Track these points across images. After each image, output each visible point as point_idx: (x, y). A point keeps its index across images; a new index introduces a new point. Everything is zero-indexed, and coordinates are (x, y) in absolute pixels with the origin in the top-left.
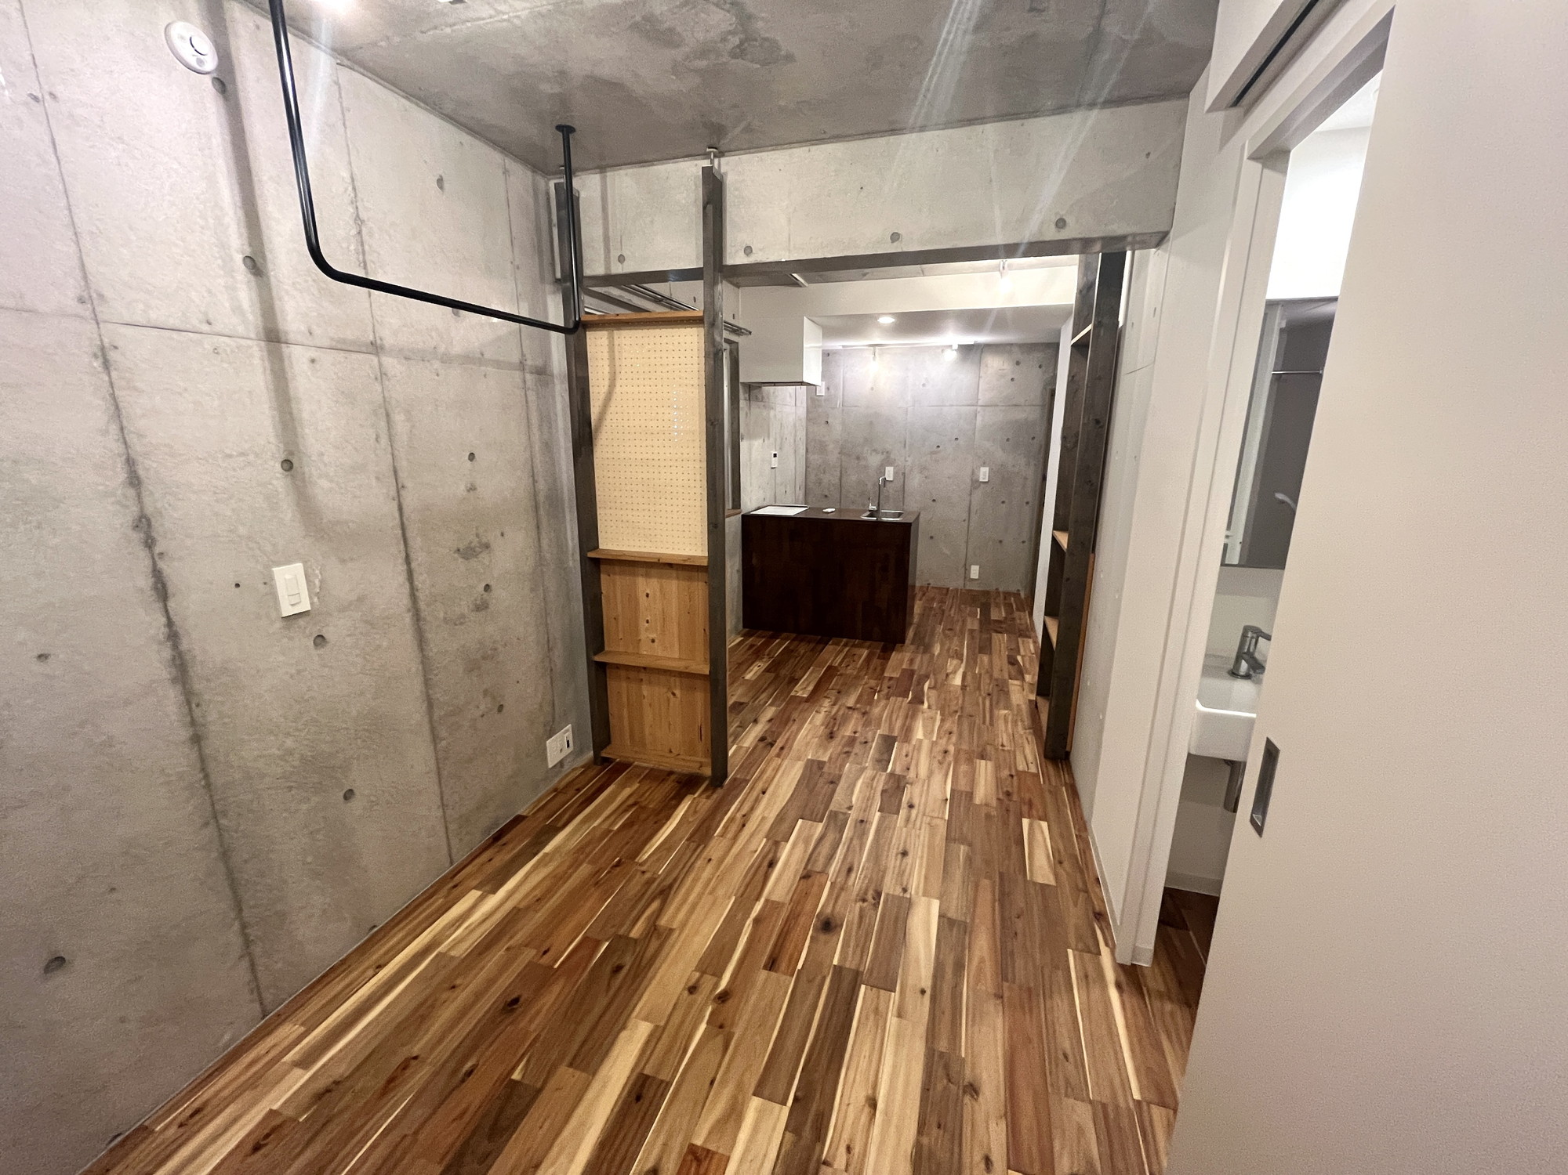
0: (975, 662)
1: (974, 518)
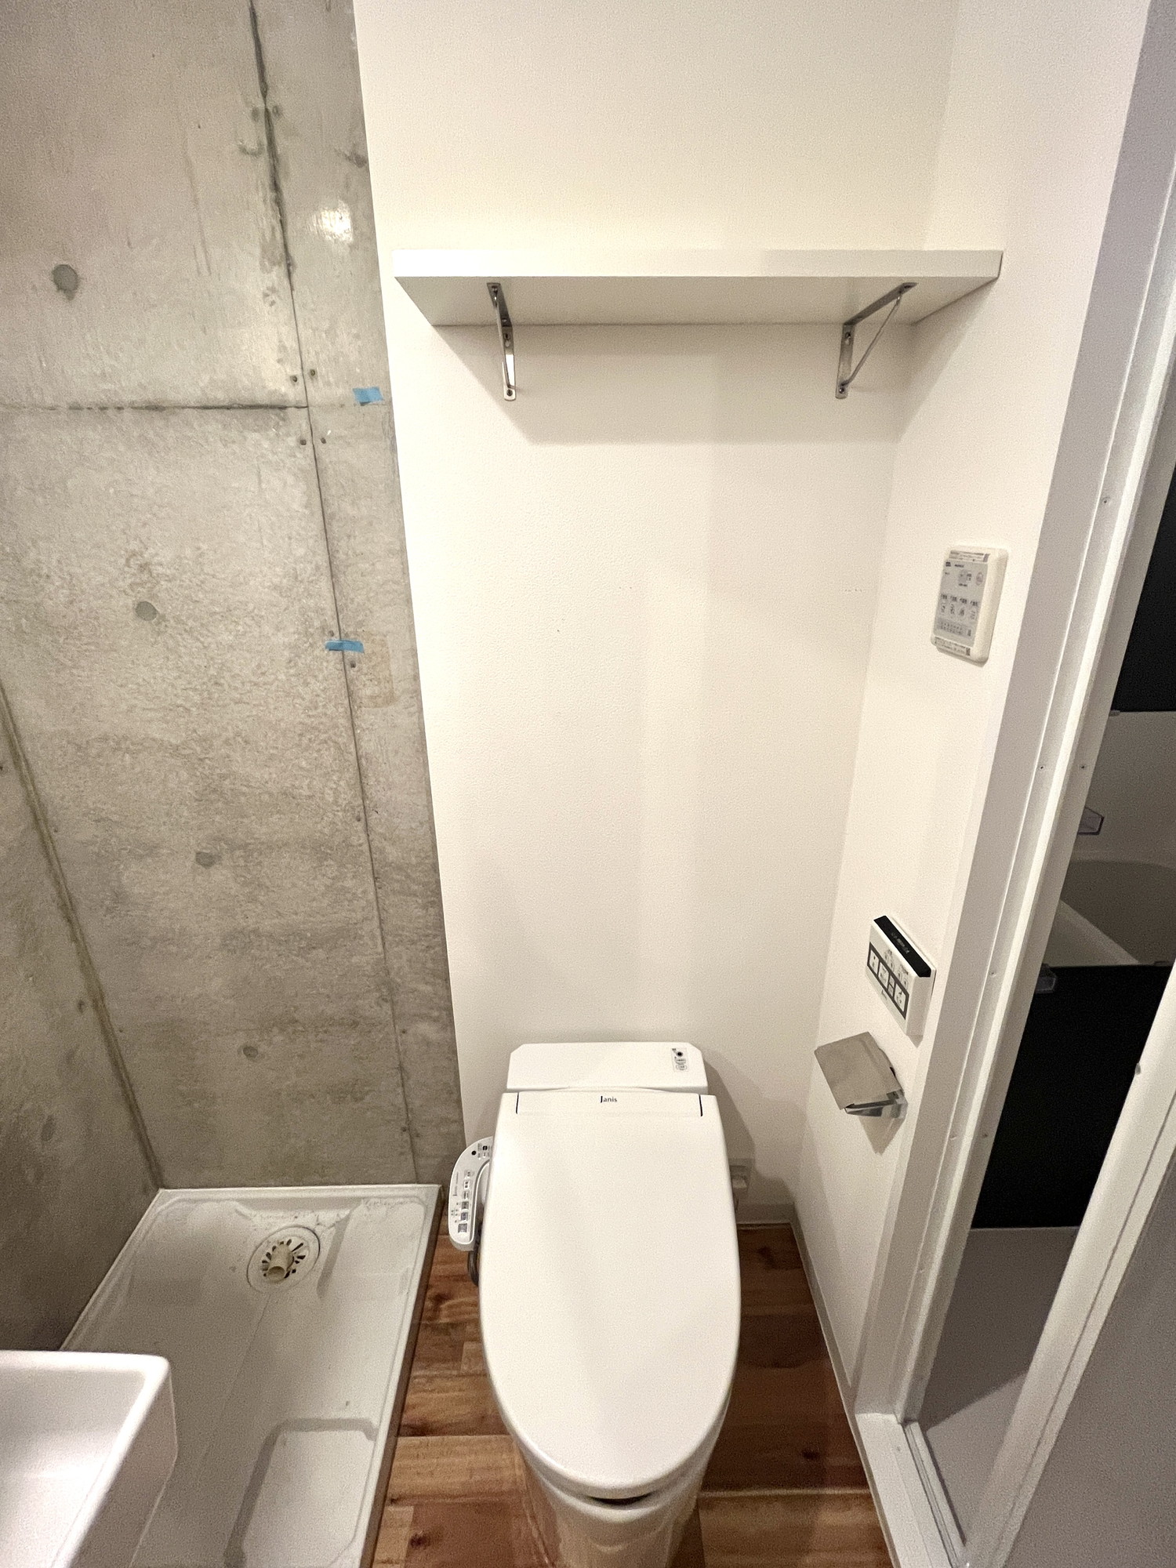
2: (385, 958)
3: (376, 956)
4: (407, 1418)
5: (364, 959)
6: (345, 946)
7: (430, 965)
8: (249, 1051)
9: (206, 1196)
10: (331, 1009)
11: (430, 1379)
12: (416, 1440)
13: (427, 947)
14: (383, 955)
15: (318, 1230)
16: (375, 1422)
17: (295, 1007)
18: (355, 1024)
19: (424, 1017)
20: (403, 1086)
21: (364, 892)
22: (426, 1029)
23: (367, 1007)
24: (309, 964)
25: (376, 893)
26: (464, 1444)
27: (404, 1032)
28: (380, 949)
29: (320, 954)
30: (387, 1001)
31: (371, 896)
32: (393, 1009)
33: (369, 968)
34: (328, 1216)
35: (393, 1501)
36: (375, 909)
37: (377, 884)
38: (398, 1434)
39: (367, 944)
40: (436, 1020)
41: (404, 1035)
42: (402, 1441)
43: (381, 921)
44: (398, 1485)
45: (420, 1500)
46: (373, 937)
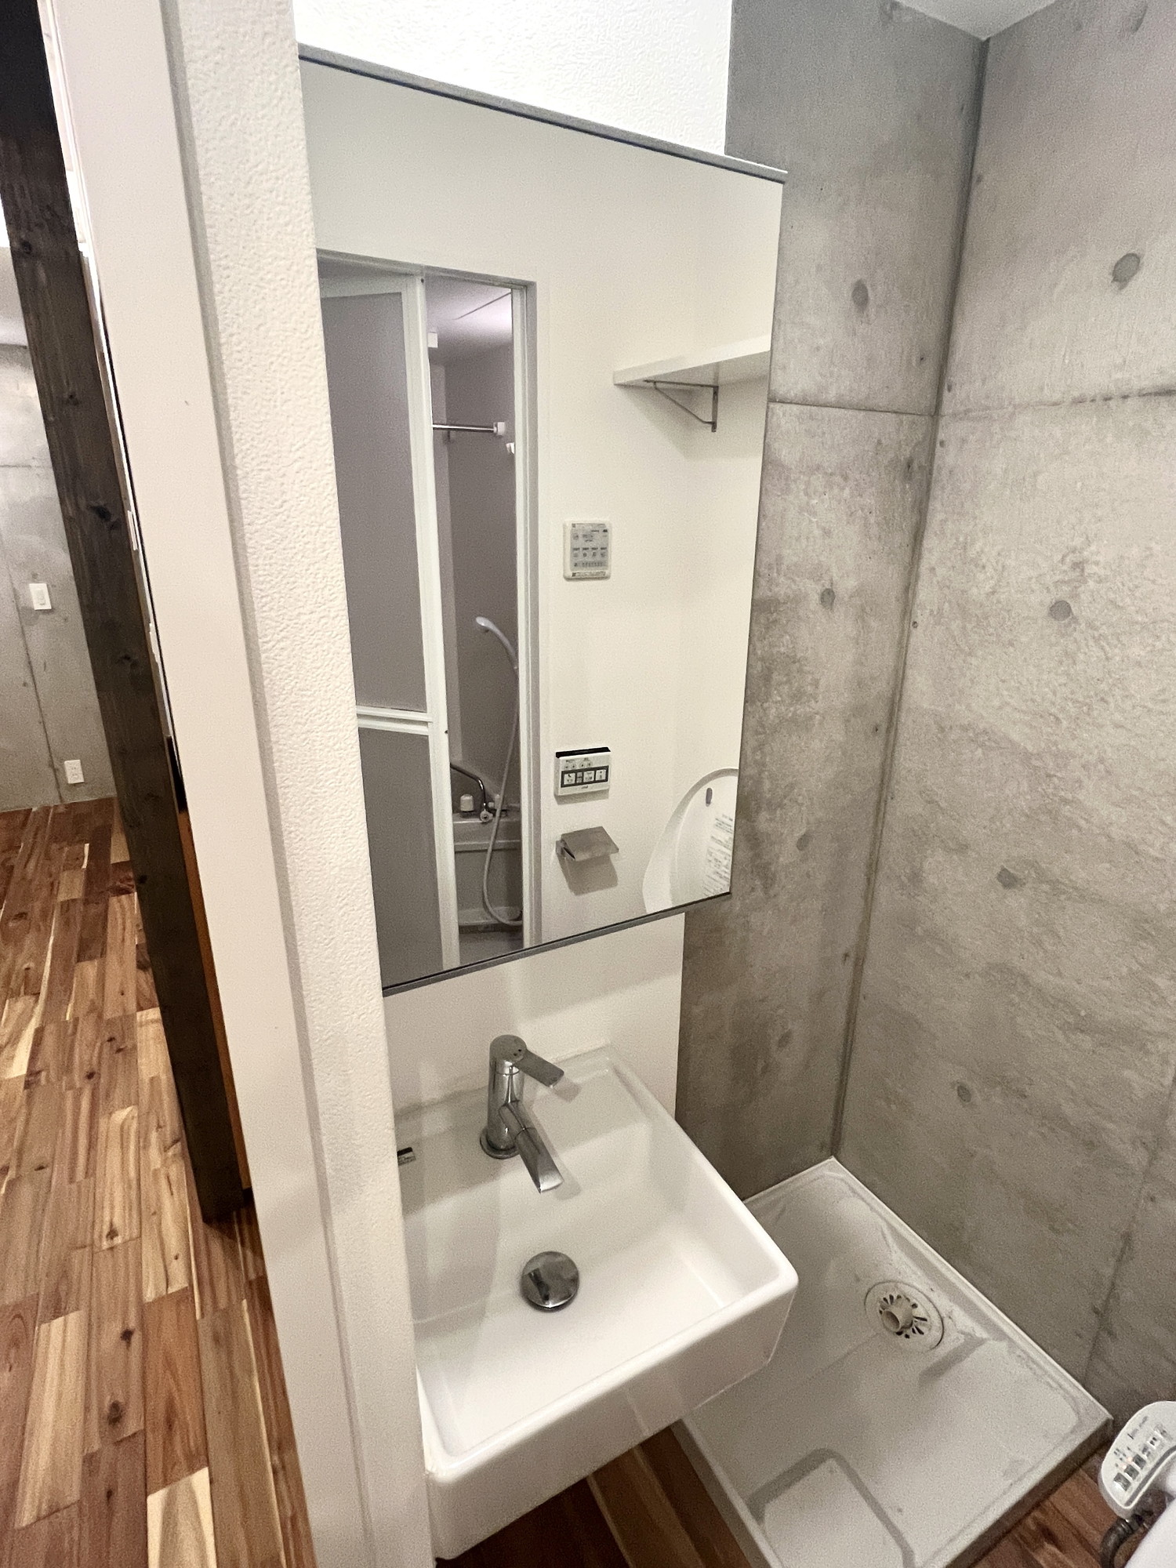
0: (68, 990)
1: (43, 677)
5: (1141, 1081)
6: (1123, 1051)
8: (964, 1093)
9: (863, 1195)
17: (1030, 1080)
18: (1092, 1145)
20: (1119, 1260)
23: (1117, 1137)
24: (1068, 1045)
27: (1152, 1199)
30: (1146, 1148)
32: (1150, 1163)
33: (1142, 1094)
34: (962, 1321)
39: (1154, 1067)
41: (1150, 1203)
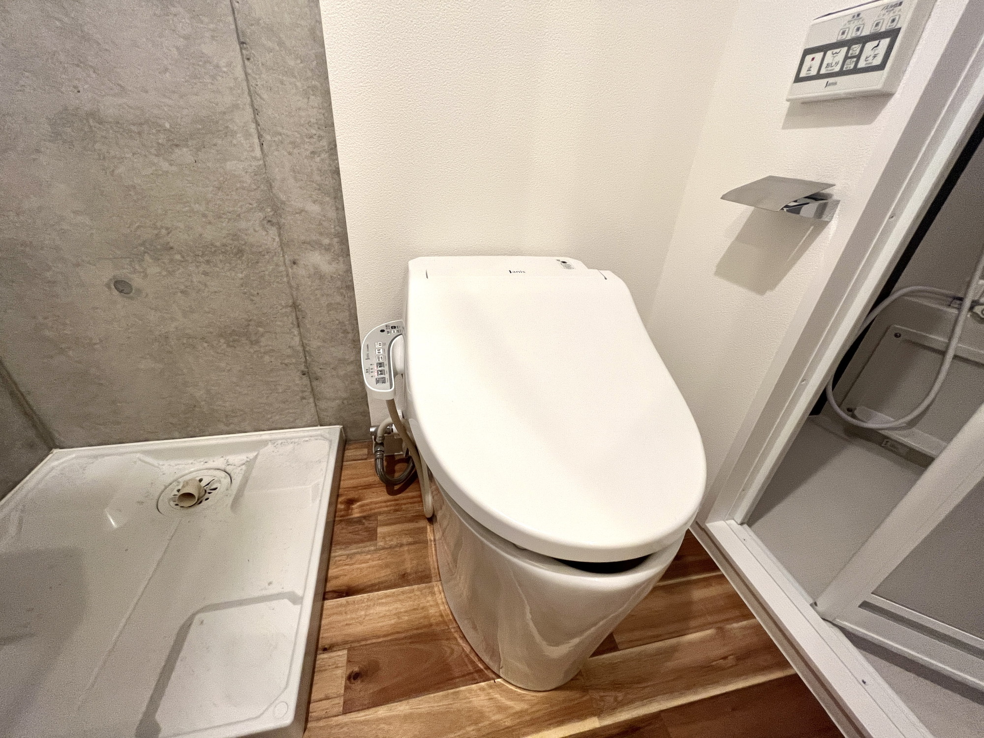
2: (265, 165)
3: (254, 163)
4: (330, 586)
5: (241, 166)
6: (215, 145)
7: (317, 177)
8: (121, 286)
9: (106, 452)
10: (210, 234)
11: (349, 556)
12: (343, 600)
13: (313, 153)
14: (261, 162)
15: (229, 469)
16: (300, 593)
17: (167, 229)
18: (240, 252)
19: (314, 245)
20: (298, 326)
21: (229, 64)
22: (318, 260)
23: (251, 231)
24: (174, 169)
25: (244, 66)
26: (387, 596)
27: (294, 263)
28: (258, 153)
29: (185, 155)
30: (272, 225)
31: (239, 72)
32: (280, 235)
33: (248, 179)
34: (237, 459)
35: (325, 650)
36: (246, 93)
37: (244, 52)
38: (324, 599)
39: (242, 145)
40: (328, 249)
41: (295, 266)
42: (328, 603)
43: (256, 112)
44: (327, 637)
45: (352, 645)
46: (248, 135)
